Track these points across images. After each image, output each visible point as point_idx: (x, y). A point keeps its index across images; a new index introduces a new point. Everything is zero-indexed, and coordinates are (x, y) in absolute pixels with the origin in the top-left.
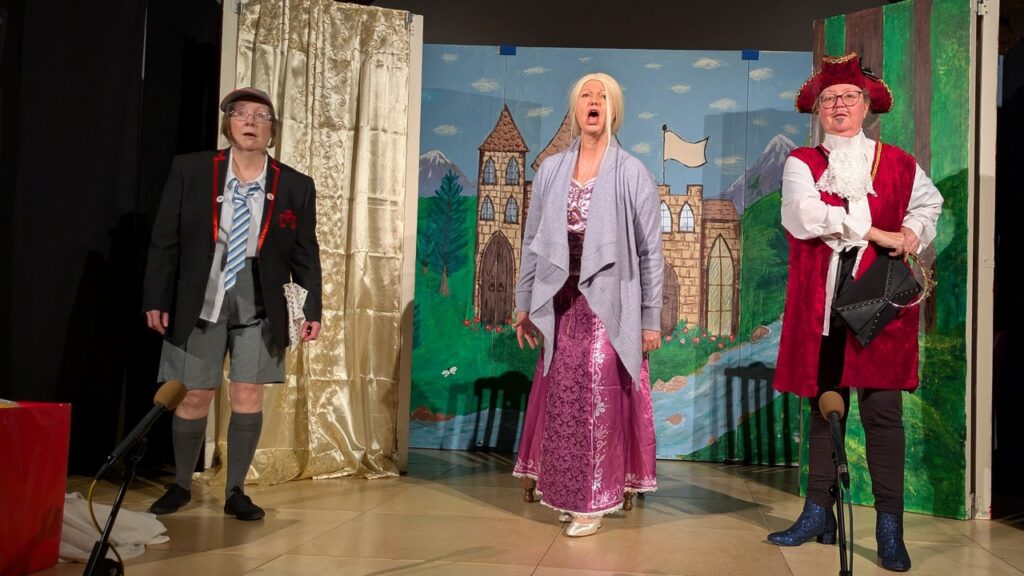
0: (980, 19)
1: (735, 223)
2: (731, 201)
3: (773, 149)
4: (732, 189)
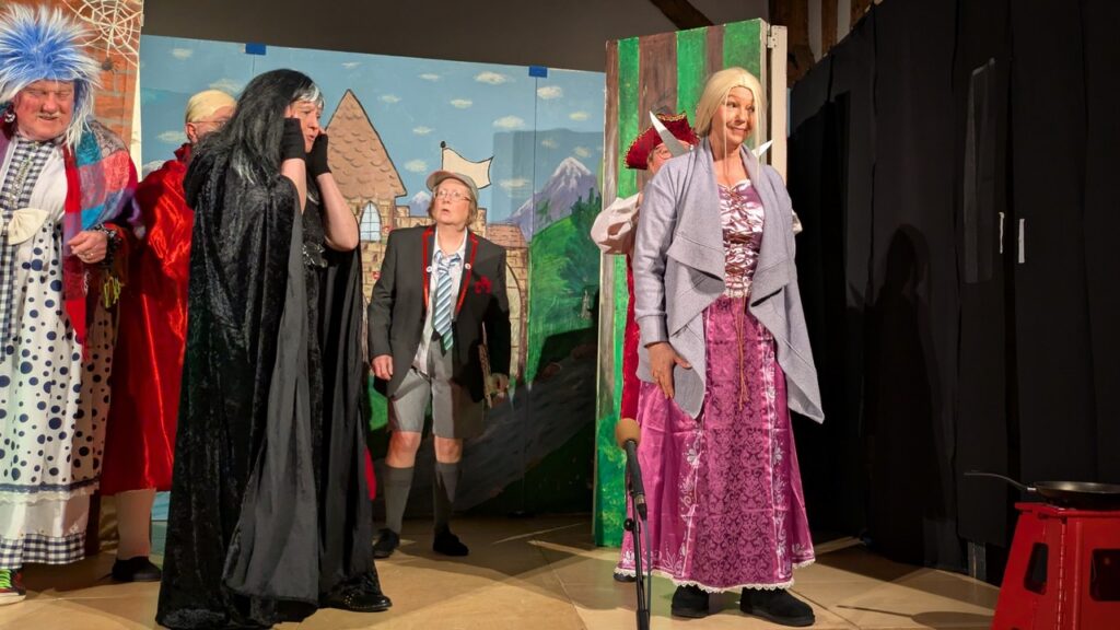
0: (769, 51)
1: (523, 251)
2: (518, 226)
3: (563, 172)
4: (519, 213)
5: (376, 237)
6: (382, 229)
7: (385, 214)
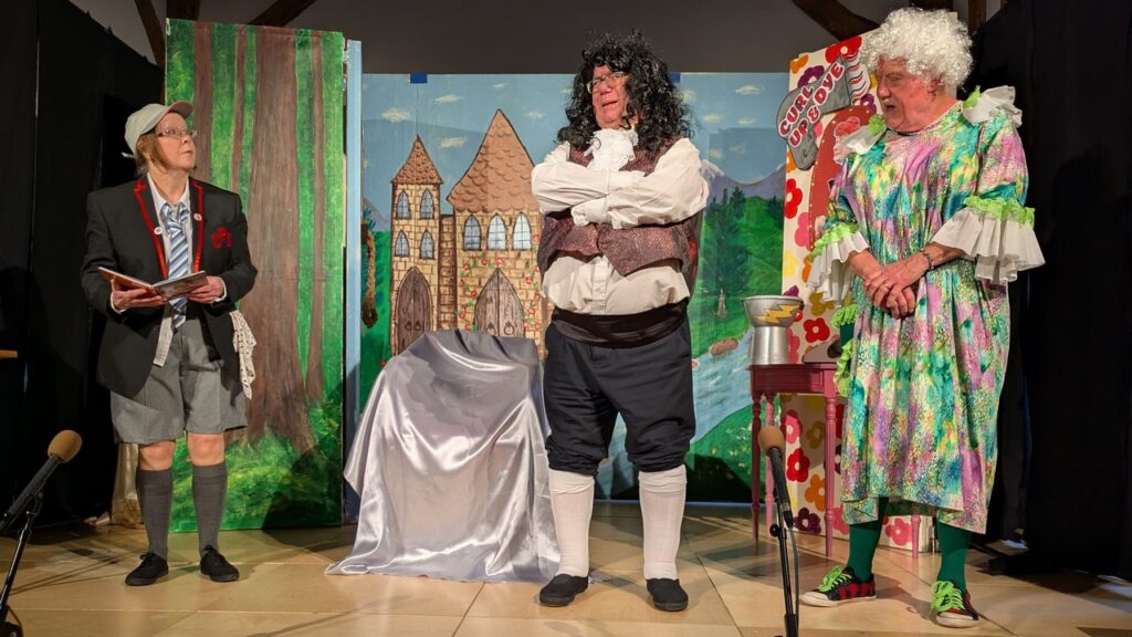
5: (527, 245)
6: (532, 237)
7: (534, 224)
